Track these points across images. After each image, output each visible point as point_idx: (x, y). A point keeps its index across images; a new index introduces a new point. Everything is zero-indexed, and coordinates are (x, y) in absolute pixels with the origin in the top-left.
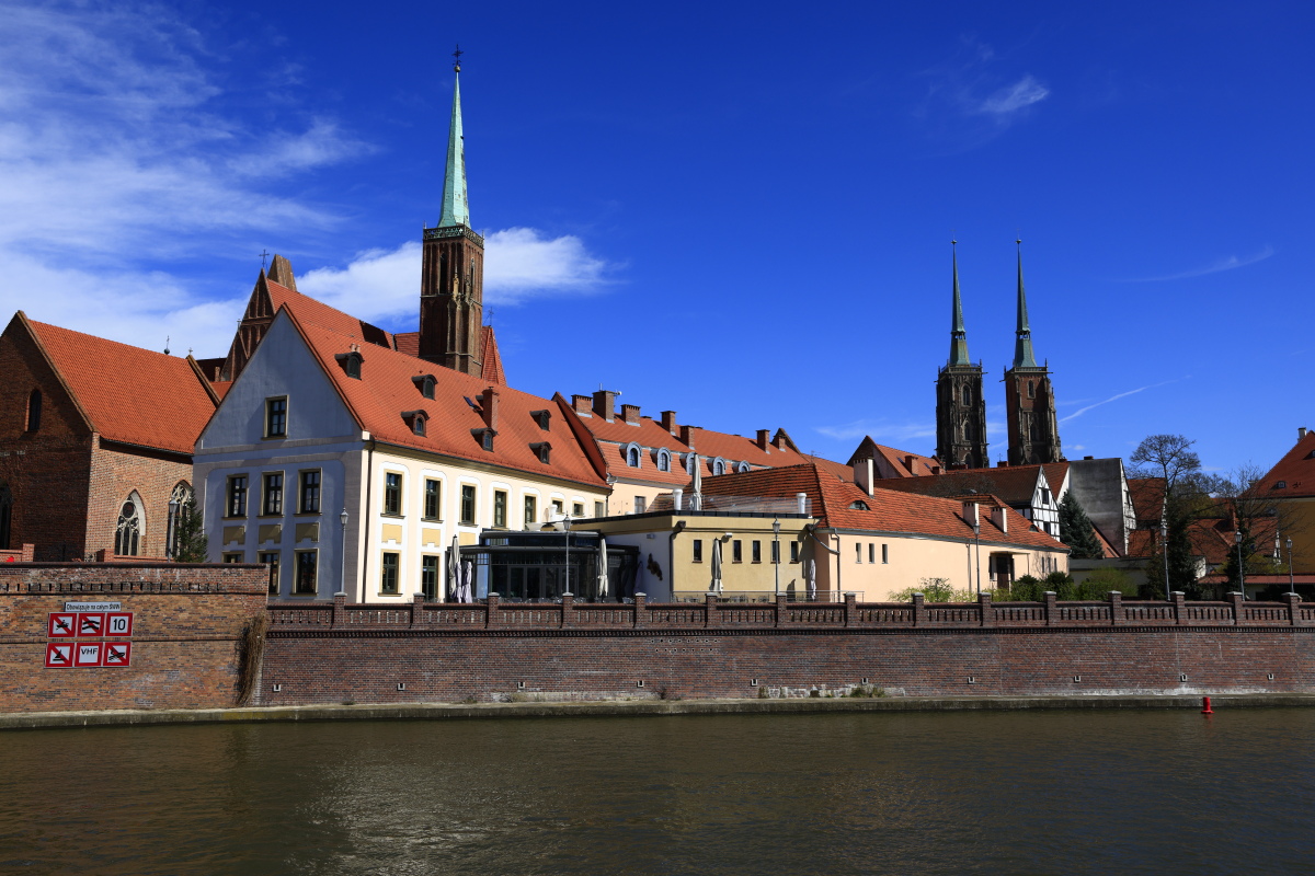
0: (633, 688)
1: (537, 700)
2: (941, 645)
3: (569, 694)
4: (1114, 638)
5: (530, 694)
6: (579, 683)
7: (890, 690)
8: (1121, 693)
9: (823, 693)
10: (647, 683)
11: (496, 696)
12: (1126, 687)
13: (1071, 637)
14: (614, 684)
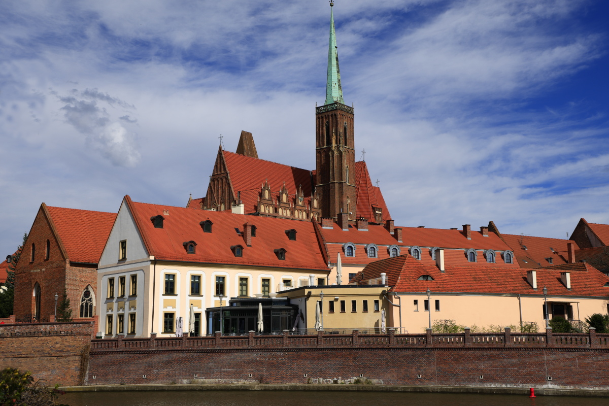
0: (246, 378)
1: (203, 383)
2: (403, 357)
3: (217, 380)
4: (505, 355)
5: (199, 380)
6: (222, 375)
7: (375, 381)
8: (509, 386)
9: (339, 382)
10: (253, 375)
11: (185, 381)
12: (512, 382)
13: (478, 354)
14: (238, 375)
